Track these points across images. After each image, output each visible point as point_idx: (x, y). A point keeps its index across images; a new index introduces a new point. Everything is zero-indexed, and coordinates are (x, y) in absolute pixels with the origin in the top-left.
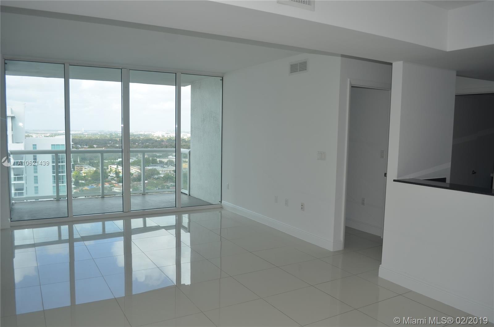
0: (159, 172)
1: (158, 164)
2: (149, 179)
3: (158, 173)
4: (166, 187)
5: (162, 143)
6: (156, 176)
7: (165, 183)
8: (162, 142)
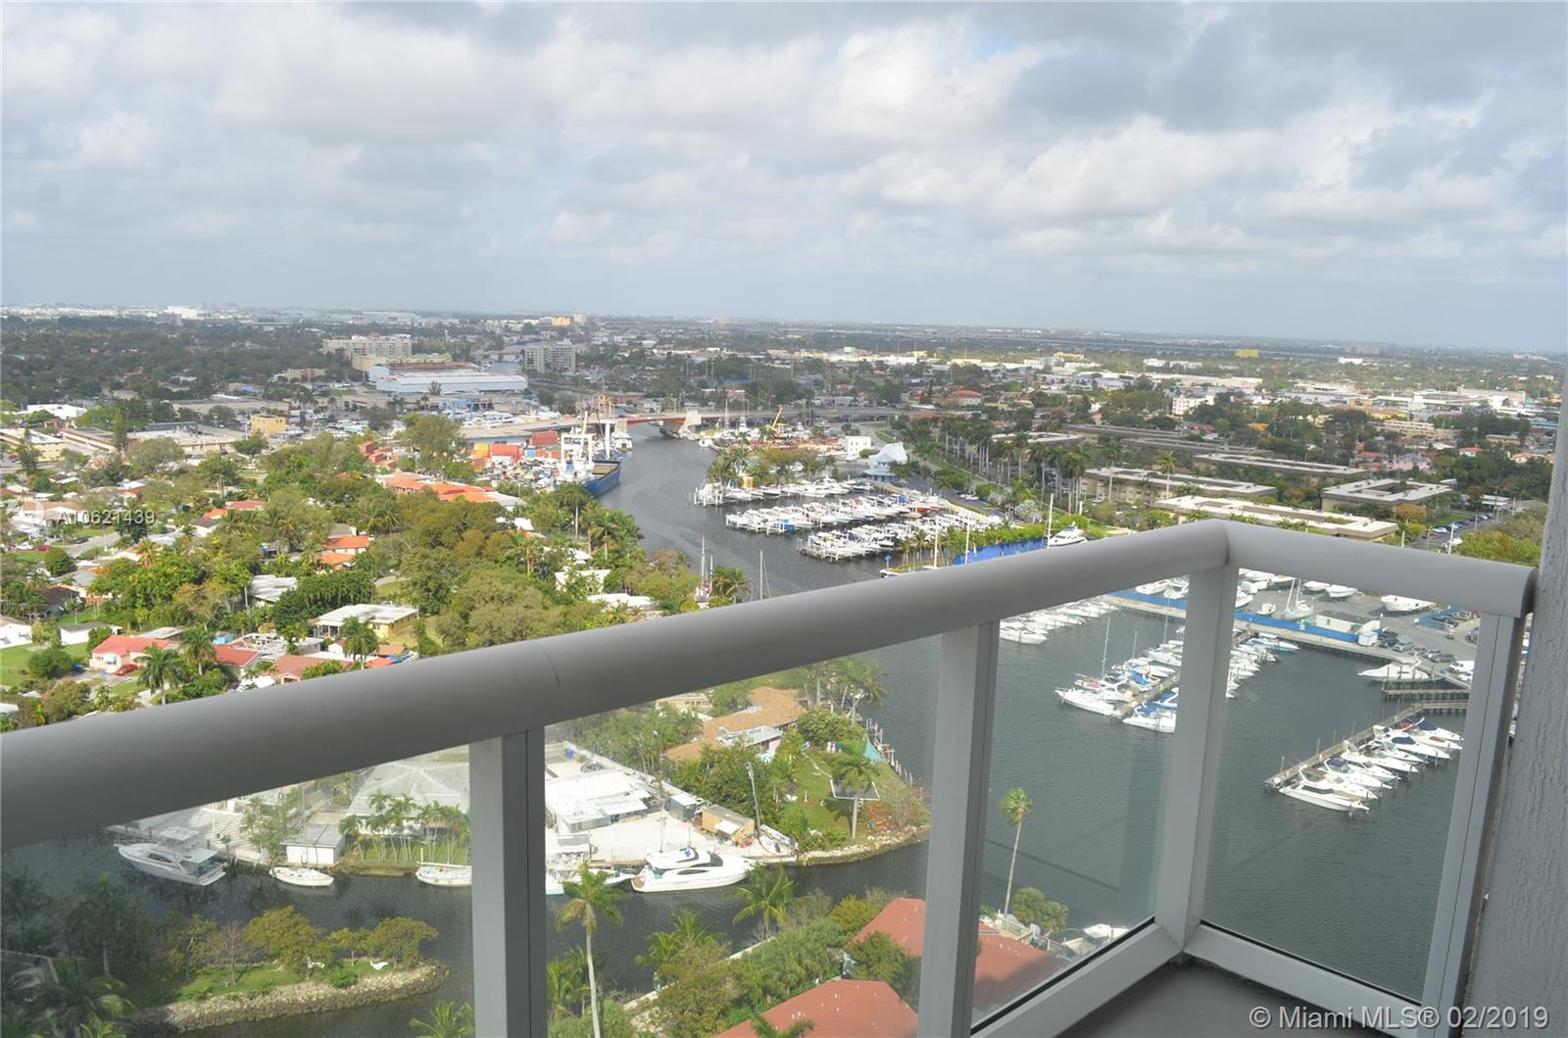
0: (183, 452)
1: (177, 420)
2: (149, 475)
3: (179, 454)
4: (211, 500)
5: (187, 348)
6: (173, 466)
7: (207, 487)
8: (188, 344)
